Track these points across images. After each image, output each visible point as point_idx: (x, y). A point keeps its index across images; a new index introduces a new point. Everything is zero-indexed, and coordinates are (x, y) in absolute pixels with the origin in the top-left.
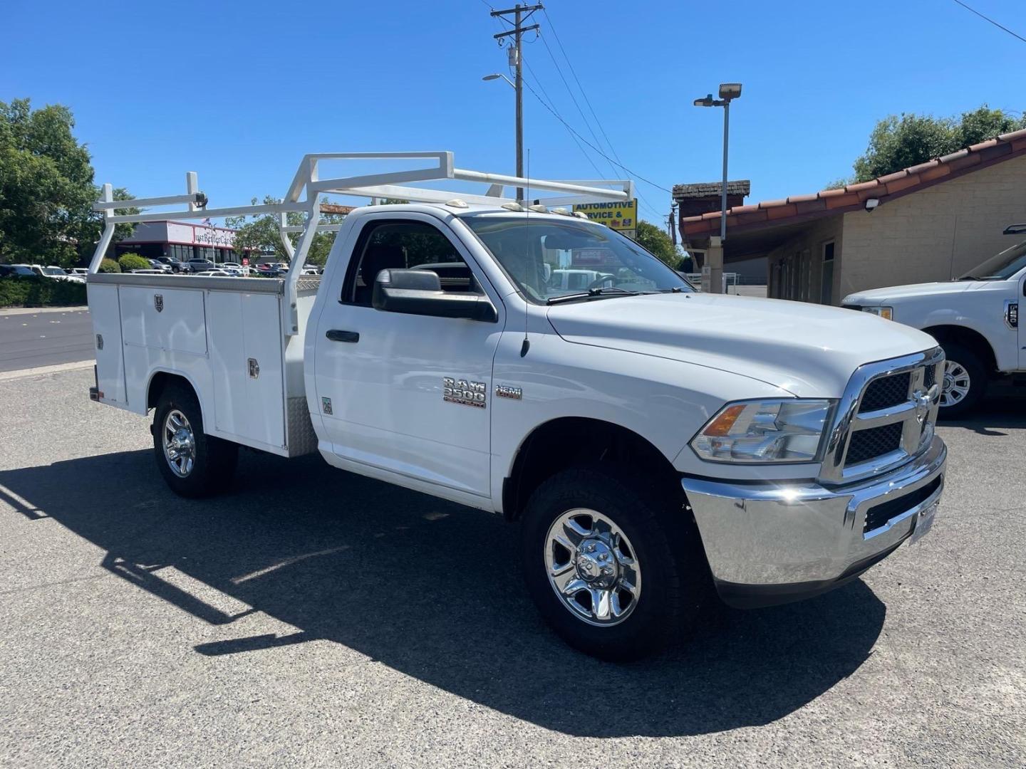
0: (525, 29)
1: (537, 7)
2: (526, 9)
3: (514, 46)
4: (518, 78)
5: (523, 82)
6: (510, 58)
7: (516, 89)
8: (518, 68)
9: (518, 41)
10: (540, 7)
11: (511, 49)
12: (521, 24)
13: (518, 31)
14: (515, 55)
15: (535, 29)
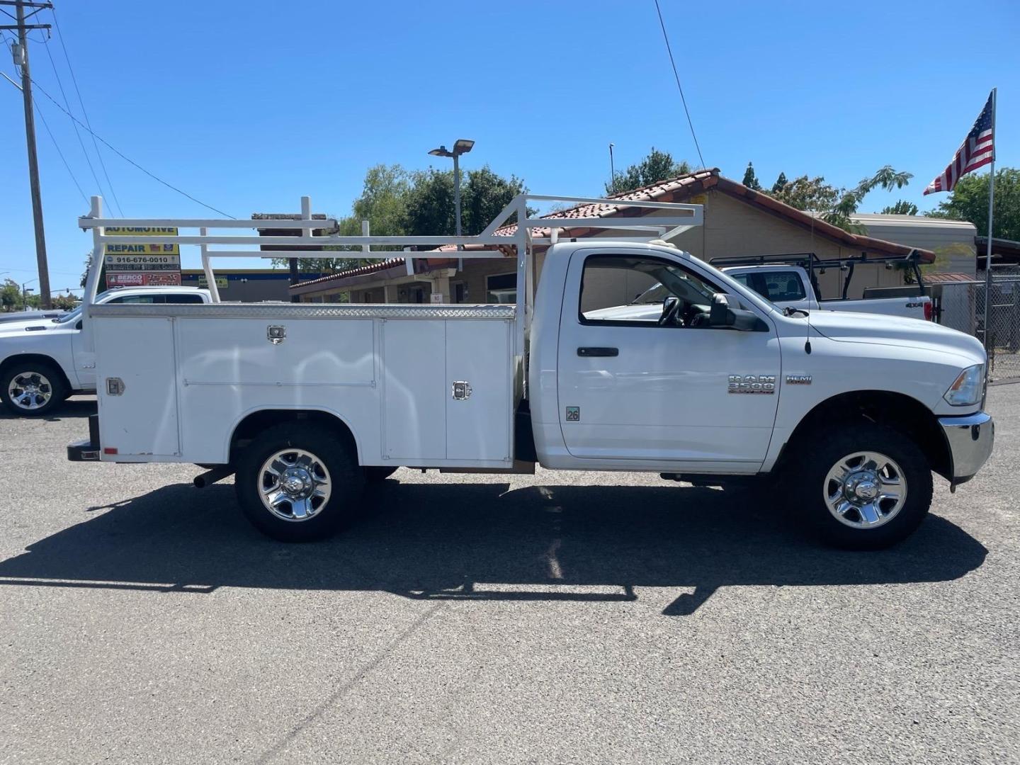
0: (31, 27)
1: (45, 6)
2: (31, 5)
3: (18, 42)
4: (26, 80)
5: (32, 84)
6: (14, 56)
7: (23, 91)
8: (25, 69)
9: (22, 38)
10: (50, 6)
11: (14, 46)
12: (25, 20)
13: (21, 27)
14: (21, 54)
15: (46, 29)
